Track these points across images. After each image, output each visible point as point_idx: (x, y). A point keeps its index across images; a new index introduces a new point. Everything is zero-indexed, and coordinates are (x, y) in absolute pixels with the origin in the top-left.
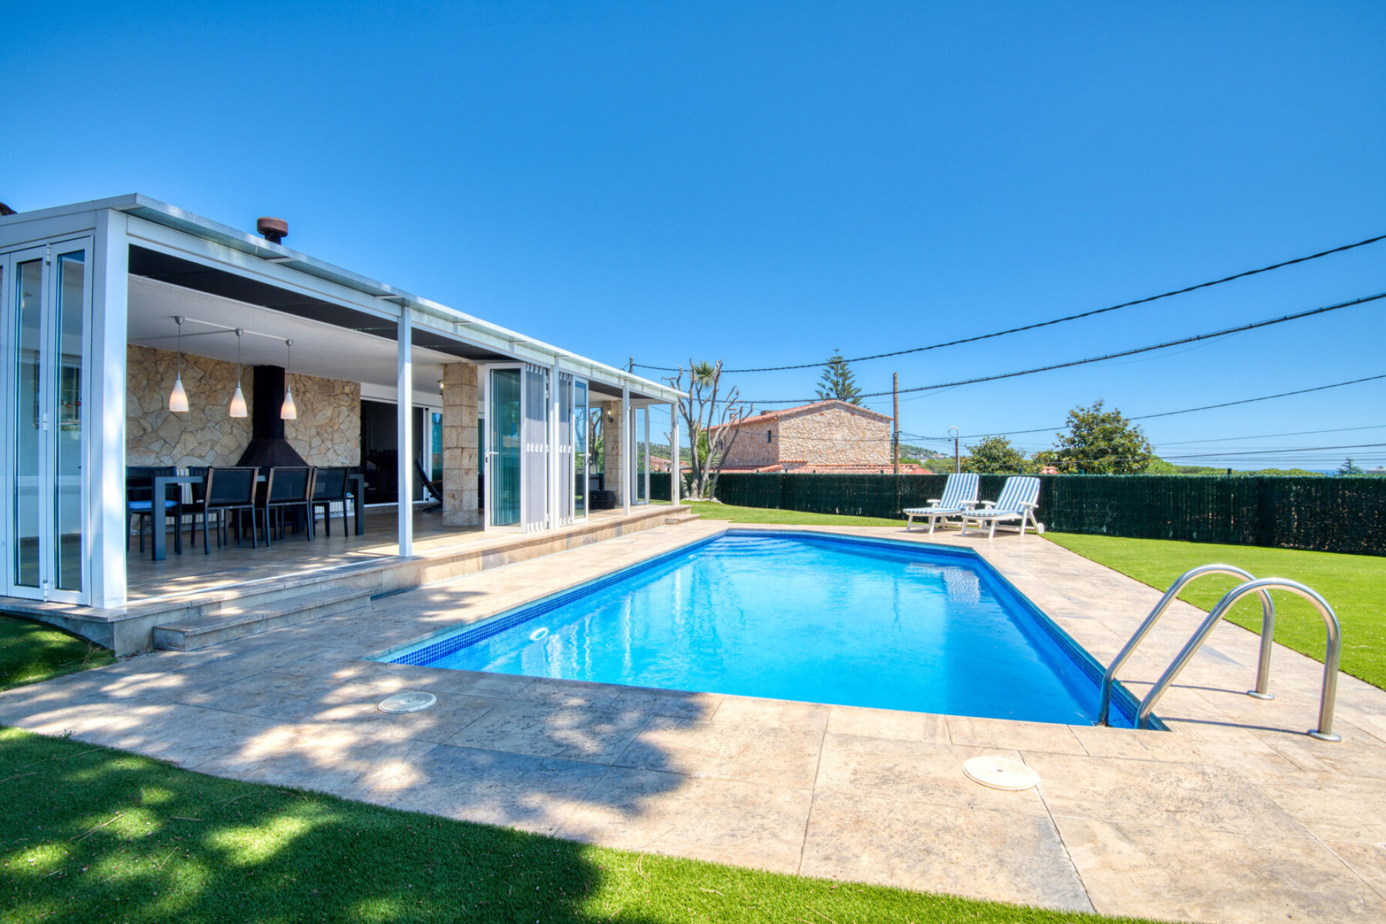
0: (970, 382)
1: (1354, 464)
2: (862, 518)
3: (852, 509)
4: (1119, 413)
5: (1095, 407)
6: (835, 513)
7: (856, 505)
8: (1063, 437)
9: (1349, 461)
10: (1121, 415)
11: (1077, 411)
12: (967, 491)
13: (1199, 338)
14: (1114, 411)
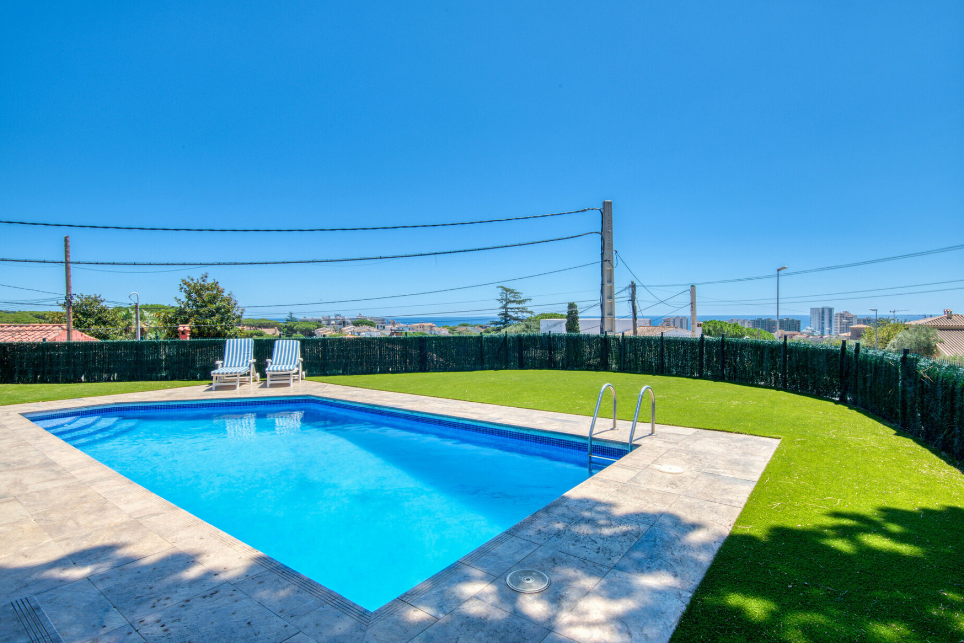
0: (219, 264)
1: (294, 316)
2: (118, 384)
3: (105, 376)
4: (218, 283)
5: (202, 278)
6: (81, 382)
7: (110, 371)
8: (180, 300)
9: (291, 314)
10: (219, 284)
11: (188, 280)
12: (246, 352)
13: (381, 258)
14: (213, 281)
